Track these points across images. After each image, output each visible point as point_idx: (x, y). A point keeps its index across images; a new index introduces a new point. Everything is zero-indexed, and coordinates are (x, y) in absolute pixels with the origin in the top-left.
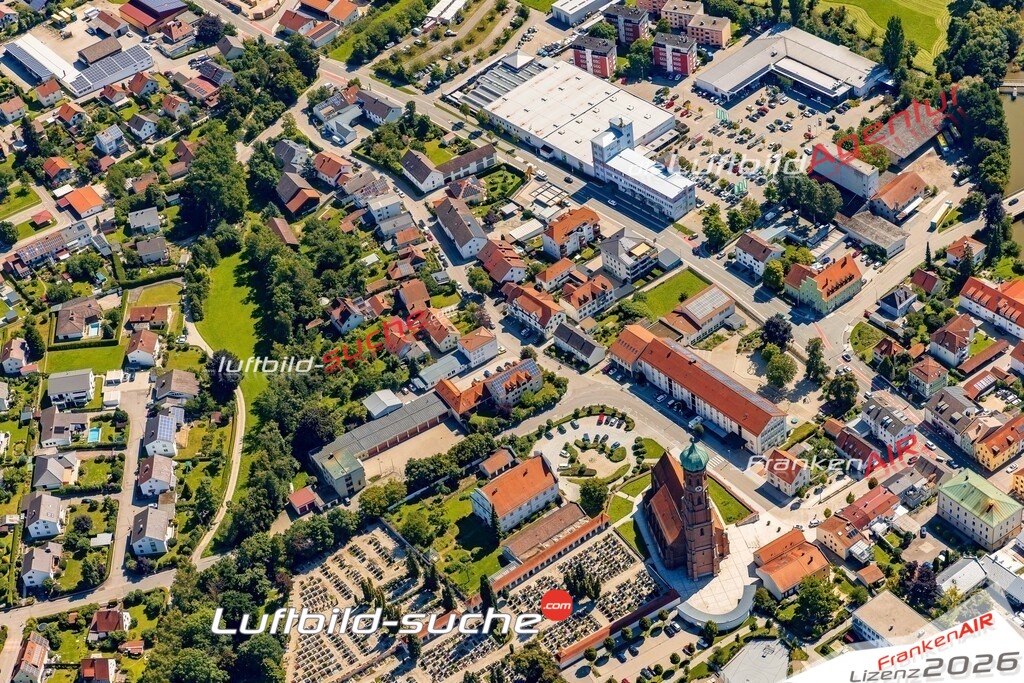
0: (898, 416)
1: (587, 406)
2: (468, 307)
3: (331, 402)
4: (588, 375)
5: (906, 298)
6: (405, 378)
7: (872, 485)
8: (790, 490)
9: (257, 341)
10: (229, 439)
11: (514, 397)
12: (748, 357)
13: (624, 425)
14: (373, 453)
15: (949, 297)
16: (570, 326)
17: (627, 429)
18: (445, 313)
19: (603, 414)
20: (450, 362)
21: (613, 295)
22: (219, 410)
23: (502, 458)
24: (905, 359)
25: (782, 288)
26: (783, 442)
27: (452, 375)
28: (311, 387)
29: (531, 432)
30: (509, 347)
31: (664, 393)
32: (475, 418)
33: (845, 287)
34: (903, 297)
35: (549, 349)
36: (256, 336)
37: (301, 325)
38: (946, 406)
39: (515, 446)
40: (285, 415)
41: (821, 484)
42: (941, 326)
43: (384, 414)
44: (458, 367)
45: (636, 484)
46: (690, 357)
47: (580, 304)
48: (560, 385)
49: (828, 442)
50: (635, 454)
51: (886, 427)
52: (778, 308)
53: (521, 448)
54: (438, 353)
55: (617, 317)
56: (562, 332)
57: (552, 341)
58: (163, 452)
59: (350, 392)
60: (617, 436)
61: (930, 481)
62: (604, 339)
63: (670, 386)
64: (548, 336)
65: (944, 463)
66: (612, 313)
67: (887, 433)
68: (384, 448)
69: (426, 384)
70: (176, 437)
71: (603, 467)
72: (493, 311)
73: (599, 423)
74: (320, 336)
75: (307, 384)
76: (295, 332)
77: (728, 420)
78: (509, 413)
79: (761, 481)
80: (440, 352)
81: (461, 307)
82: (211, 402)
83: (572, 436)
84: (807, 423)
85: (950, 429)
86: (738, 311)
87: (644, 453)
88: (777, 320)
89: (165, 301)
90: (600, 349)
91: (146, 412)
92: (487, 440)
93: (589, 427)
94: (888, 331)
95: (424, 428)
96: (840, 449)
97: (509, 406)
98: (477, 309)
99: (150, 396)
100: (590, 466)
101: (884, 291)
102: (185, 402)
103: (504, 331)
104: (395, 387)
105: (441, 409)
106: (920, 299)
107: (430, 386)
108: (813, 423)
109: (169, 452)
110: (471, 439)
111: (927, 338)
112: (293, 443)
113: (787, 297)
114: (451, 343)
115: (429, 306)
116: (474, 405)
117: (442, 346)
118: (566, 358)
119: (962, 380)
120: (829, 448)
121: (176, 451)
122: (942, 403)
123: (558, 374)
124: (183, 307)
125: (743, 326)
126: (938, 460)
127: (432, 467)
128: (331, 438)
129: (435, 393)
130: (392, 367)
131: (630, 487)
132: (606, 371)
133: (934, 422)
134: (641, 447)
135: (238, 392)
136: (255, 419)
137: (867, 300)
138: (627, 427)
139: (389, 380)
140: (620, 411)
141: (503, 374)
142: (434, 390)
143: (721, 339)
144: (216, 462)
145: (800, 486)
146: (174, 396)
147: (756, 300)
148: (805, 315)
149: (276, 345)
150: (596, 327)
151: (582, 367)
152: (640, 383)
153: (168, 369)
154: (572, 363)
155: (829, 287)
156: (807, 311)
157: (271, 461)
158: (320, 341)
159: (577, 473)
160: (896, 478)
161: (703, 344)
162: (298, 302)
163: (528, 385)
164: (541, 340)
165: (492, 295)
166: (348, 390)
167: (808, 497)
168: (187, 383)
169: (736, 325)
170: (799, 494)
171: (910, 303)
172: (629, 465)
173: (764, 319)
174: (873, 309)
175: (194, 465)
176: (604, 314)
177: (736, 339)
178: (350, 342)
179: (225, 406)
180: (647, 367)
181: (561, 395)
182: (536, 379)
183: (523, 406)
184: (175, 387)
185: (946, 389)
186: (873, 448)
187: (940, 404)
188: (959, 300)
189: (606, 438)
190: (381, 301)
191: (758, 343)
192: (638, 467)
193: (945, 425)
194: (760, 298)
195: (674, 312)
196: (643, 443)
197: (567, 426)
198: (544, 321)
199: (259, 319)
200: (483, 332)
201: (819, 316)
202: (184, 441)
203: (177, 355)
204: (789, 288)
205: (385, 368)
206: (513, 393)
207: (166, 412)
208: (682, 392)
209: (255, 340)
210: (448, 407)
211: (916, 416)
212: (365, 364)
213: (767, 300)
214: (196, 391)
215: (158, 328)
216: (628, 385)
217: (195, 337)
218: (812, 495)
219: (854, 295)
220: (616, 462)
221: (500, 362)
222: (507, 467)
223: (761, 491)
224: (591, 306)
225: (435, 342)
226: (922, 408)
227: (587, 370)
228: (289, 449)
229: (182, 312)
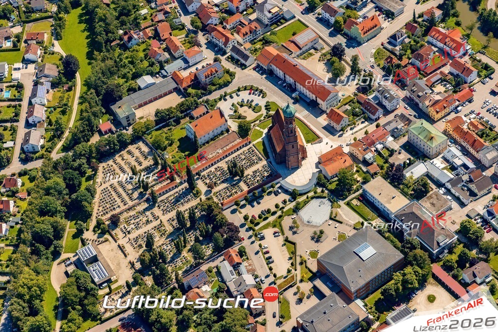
0: (392, 93)
1: (244, 86)
2: (190, 36)
3: (121, 81)
4: (246, 71)
5: (402, 36)
6: (158, 70)
7: (378, 126)
8: (338, 127)
9: (88, 51)
10: (72, 97)
11: (210, 80)
12: (324, 63)
13: (262, 95)
14: (140, 106)
15: (423, 37)
16: (238, 47)
17: (263, 97)
18: (178, 39)
19: (252, 89)
20: (179, 63)
21: (260, 32)
22: (68, 84)
23: (202, 109)
24: (398, 66)
25: (342, 30)
26: (337, 105)
27: (180, 69)
28: (112, 74)
29: (217, 97)
30: (209, 56)
31: (282, 80)
32: (190, 90)
33: (373, 30)
34: (400, 36)
35: (228, 57)
36: (87, 48)
37: (108, 43)
38: (416, 89)
39: (208, 104)
40: (98, 86)
41: (354, 125)
42: (417, 50)
43: (146, 87)
44: (183, 65)
45: (265, 123)
46: (294, 63)
47: (244, 36)
48: (232, 75)
49: (358, 105)
50: (266, 109)
51: (386, 99)
52: (340, 40)
53: (211, 105)
54: (174, 58)
55: (262, 43)
56: (234, 49)
57: (229, 54)
58: (40, 103)
59: (131, 76)
60: (257, 100)
61: (405, 125)
62: (255, 53)
63: (285, 77)
64: (228, 51)
65: (413, 116)
66: (260, 41)
67: (387, 101)
68: (146, 104)
69: (167, 73)
70: (46, 96)
71: (250, 115)
72: (202, 38)
73: (250, 94)
74: (118, 48)
75: (110, 72)
76: (105, 46)
77: (311, 94)
78: (206, 88)
79: (325, 123)
80: (175, 58)
81: (187, 36)
82: (64, 80)
83: (236, 100)
84: (350, 96)
85: (417, 100)
86: (320, 41)
87: (270, 108)
88: (338, 46)
89: (44, 30)
90: (252, 58)
91: (33, 84)
92: (195, 101)
93: (245, 96)
94: (392, 52)
95: (165, 95)
96: (363, 109)
97: (206, 85)
98: (194, 37)
99: (35, 76)
100: (244, 114)
101: (391, 33)
102: (51, 79)
103: (207, 48)
104: (152, 74)
105: (174, 85)
106: (409, 37)
107: (169, 74)
108: (352, 96)
109: (43, 103)
110: (187, 100)
111: (410, 56)
112: (102, 100)
113: (345, 35)
114: (181, 54)
115: (171, 35)
116: (190, 84)
117: (176, 55)
118: (236, 62)
119: (425, 77)
120: (359, 108)
121: (46, 103)
122: (414, 87)
123: (231, 70)
124: (52, 33)
125: (322, 49)
126: (409, 115)
127: (167, 113)
128: (120, 98)
129: (172, 78)
130: (152, 65)
131: (262, 125)
132: (254, 69)
133: (410, 97)
134: (269, 106)
135: (78, 75)
136: (85, 88)
137: (383, 38)
138: (263, 96)
139: (149, 71)
140: (260, 88)
141: (204, 69)
142: (171, 76)
143: (311, 54)
144: (65, 108)
145: (343, 126)
146: (46, 76)
147: (330, 36)
148: (353, 44)
149: (95, 53)
150: (251, 47)
151: (243, 66)
152: (270, 75)
153: (44, 63)
154: (238, 64)
155: (365, 30)
156: (354, 42)
157: (91, 108)
158: (118, 51)
159: (237, 117)
160: (389, 123)
161: (302, 56)
162: (107, 32)
163: (216, 75)
164: (224, 53)
165: (202, 31)
166: (130, 75)
167: (347, 131)
168: (52, 70)
169: (319, 48)
170: (342, 130)
171: (404, 39)
172: (263, 114)
173: (332, 45)
174: (385, 41)
175: (55, 109)
176: (256, 41)
177: (319, 54)
178: (132, 52)
179: (70, 81)
180: (274, 67)
181: (232, 80)
182: (220, 72)
183: (214, 85)
184: (46, 72)
185: (418, 81)
186: (379, 108)
187: (413, 88)
188: (428, 38)
189: (252, 101)
190: (148, 32)
191: (329, 57)
192: (267, 115)
193: (415, 98)
194: (332, 35)
195: (289, 41)
196: (270, 104)
197: (234, 95)
198: (226, 44)
199: (89, 40)
200: (196, 48)
201: (359, 44)
202: (50, 98)
203: (49, 56)
204: (346, 30)
205: (148, 65)
206: (209, 78)
207: (42, 84)
208: (290, 80)
209: (87, 50)
210: (178, 85)
211: (402, 94)
212: (139, 63)
213: (335, 36)
214: (57, 74)
215: (40, 43)
216: (265, 76)
217: (58, 48)
218: (349, 130)
219: (377, 34)
220: (256, 112)
221: (204, 64)
222: (204, 114)
223: (325, 128)
224: (250, 37)
225: (173, 53)
226: (405, 90)
227: (245, 68)
228: (100, 103)
229: (52, 35)
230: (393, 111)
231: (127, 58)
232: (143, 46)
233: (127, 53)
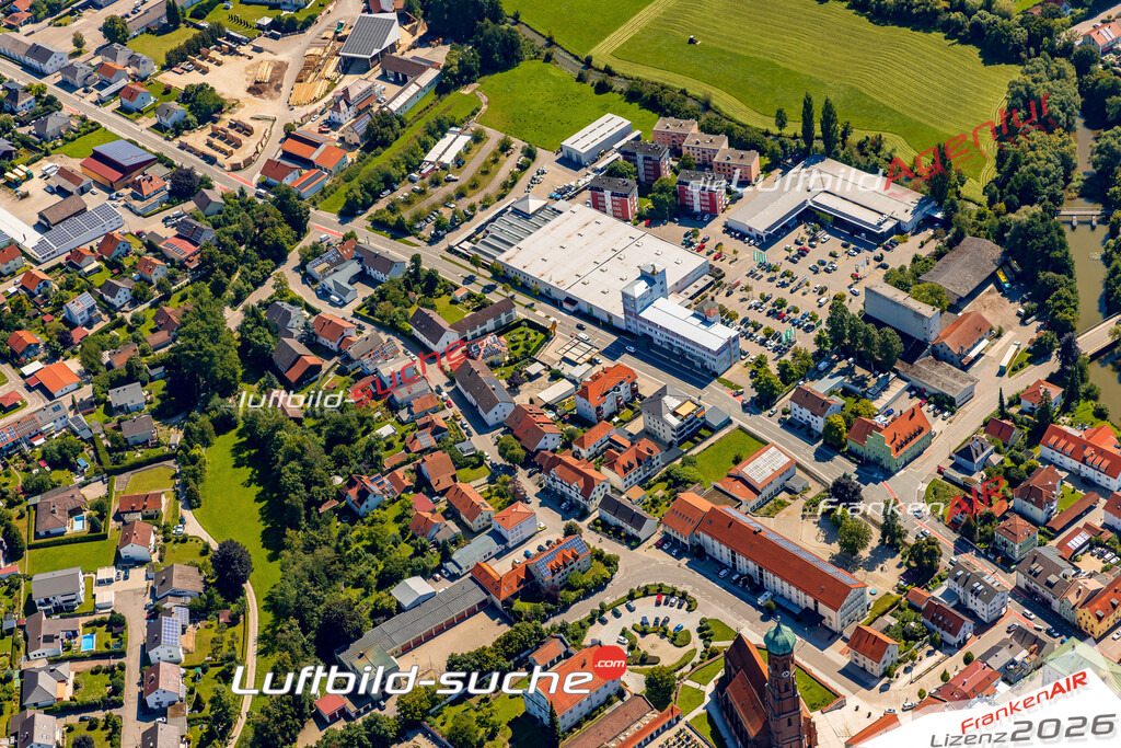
0: (989, 582)
1: (643, 585)
2: (499, 480)
3: (355, 593)
4: (639, 551)
5: (983, 450)
6: (436, 562)
7: (968, 660)
8: (877, 669)
9: (264, 528)
10: (241, 640)
11: (561, 579)
12: (814, 523)
13: (686, 605)
14: (407, 649)
15: (1028, 448)
16: (615, 496)
17: (689, 609)
18: (474, 487)
19: (662, 594)
20: (483, 543)
21: (659, 460)
22: (228, 608)
23: (554, 648)
24: (988, 518)
25: (844, 446)
26: (863, 616)
27: (489, 557)
28: (333, 578)
29: (583, 617)
30: (549, 525)
31: (726, 567)
32: (518, 605)
33: (915, 441)
34: (979, 449)
35: (594, 522)
36: (262, 522)
37: (313, 508)
38: (1040, 568)
39: (567, 634)
40: (305, 610)
41: (910, 662)
42: (1024, 479)
43: (416, 604)
44: (495, 547)
45: (706, 671)
46: (754, 526)
47: (625, 472)
48: (610, 563)
49: (914, 614)
50: (701, 637)
51: (977, 595)
52: (841, 467)
53: (573, 635)
54: (470, 534)
55: (666, 485)
56: (607, 503)
57: (596, 514)
58: (169, 659)
59: (375, 581)
60: (678, 617)
61: (1031, 653)
62: (654, 510)
63: (734, 559)
64: (591, 509)
65: (1043, 632)
66: (661, 480)
67: (978, 601)
68: (418, 643)
69: (460, 568)
70: (181, 640)
71: (668, 655)
72: (527, 483)
73: (658, 604)
74: (335, 519)
75: (327, 575)
76: (308, 517)
77: (801, 594)
78: (557, 597)
79: (844, 661)
80: (472, 531)
81: (492, 480)
82: (219, 599)
83: (628, 620)
84: (888, 594)
85: (1047, 594)
86: (799, 472)
87: (711, 635)
88: (844, 481)
89: (157, 487)
90: (652, 521)
91: (145, 614)
92: (536, 628)
93: (647, 609)
94: (966, 487)
95: (462, 618)
96: (928, 622)
97: (556, 589)
98: (511, 482)
99: (148, 595)
100: (652, 653)
101: (956, 442)
102: (189, 600)
103: (541, 505)
104: (426, 574)
105: (479, 596)
106: (997, 450)
107: (465, 571)
108: (894, 593)
109: (175, 658)
110: (518, 629)
111: (1010, 494)
112: (316, 642)
113: (851, 455)
114: (484, 521)
115: (455, 481)
116: (516, 589)
117: (475, 525)
118: (616, 533)
119: (1052, 538)
120: (916, 620)
121: (183, 656)
122: (1036, 565)
123: (607, 552)
124: (178, 493)
125: (806, 489)
126: (1036, 629)
127: (477, 663)
128: (359, 634)
129: (471, 578)
130: (420, 551)
131: (699, 674)
132: (659, 546)
133: (1027, 586)
134: (708, 628)
135: (248, 586)
136: (270, 616)
137: (939, 454)
138: (689, 606)
139: (419, 566)
140: (681, 589)
141: (546, 554)
142: (470, 575)
143: (783, 504)
144: (229, 667)
145: (888, 664)
146: (177, 595)
147: (817, 459)
148: (872, 473)
149: (289, 532)
150: (644, 497)
151: (633, 542)
152: (698, 557)
153: (167, 563)
154: (621, 538)
155: (898, 442)
156: (873, 469)
157: (293, 663)
158: (336, 526)
159: (638, 661)
160: (993, 651)
161: (763, 510)
162: (309, 482)
163: (575, 565)
164: (584, 514)
165: (524, 466)
166: (372, 579)
167: (897, 677)
168: (189, 578)
169: (798, 488)
170: (888, 673)
171: (987, 456)
172: (695, 650)
173: (830, 481)
174: (947, 465)
175: (204, 671)
176: (652, 480)
177: (800, 503)
178: (370, 525)
179: (234, 602)
180: (706, 538)
181: (613, 574)
182: (584, 557)
183: (571, 588)
184: (177, 584)
185: (1040, 549)
186: (965, 618)
187: (1033, 567)
188: (1039, 450)
189: (666, 621)
190: (401, 478)
192: (706, 652)
193: (1040, 589)
194: (821, 456)
195: (729, 476)
196: (709, 624)
197: (622, 609)
198: (587, 492)
199: (265, 503)
200: (520, 507)
201: (888, 474)
202: (191, 645)
203: (175, 547)
204: (852, 444)
205: (412, 553)
206: (560, 574)
207: (169, 613)
208: (747, 565)
209: (261, 527)
210: (488, 594)
211: (1005, 581)
212: (391, 549)
213: (829, 458)
214: (200, 588)
215: (152, 518)
216: (685, 560)
217: (193, 526)
218: (902, 674)
219: (924, 449)
220: (681, 646)
221: (541, 541)
222: (559, 658)
223: (845, 672)
224: (637, 473)
225: (466, 520)
226: (1012, 572)
227: (638, 545)
228: (312, 649)
229: (177, 499)
230: (994, 623)
231: (360, 539)
232: (395, 510)
233: (360, 529)
